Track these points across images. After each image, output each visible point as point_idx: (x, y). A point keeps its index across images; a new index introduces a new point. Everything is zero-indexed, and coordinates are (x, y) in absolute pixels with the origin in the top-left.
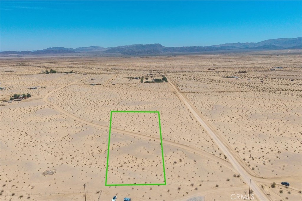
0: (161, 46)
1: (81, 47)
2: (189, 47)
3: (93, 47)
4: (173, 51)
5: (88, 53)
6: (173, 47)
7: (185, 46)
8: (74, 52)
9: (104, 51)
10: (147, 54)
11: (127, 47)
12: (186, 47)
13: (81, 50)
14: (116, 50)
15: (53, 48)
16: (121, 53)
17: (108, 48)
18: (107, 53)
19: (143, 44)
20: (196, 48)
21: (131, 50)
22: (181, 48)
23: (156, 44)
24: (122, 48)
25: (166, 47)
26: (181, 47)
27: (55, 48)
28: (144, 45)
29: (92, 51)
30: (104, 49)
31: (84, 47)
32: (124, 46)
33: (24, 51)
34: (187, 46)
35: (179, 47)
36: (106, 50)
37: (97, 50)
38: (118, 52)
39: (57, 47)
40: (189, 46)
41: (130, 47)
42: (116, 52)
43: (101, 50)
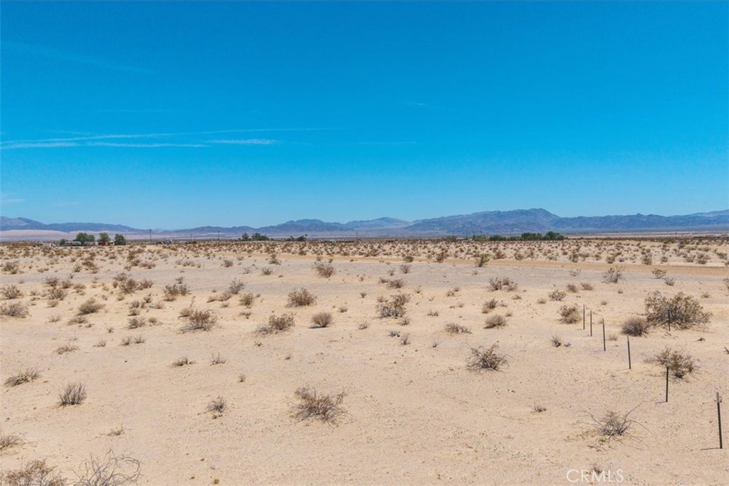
0: (547, 214)
1: (359, 220)
2: (625, 217)
3: (383, 219)
4: (580, 226)
5: (370, 231)
6: (580, 218)
7: (612, 214)
8: (341, 229)
9: (407, 228)
11: (462, 217)
12: (616, 216)
13: (357, 227)
14: (435, 225)
15: (298, 222)
16: (446, 231)
17: (417, 221)
18: (412, 230)
19: (502, 211)
20: (645, 220)
21: (471, 223)
22: (602, 218)
23: (535, 210)
24: (450, 220)
25: (562, 217)
26: (603, 216)
27: (303, 221)
28: (504, 212)
29: (381, 228)
30: (407, 223)
31: (363, 220)
32: (453, 216)
33: (238, 226)
34: (618, 215)
35: (596, 217)
36: (412, 224)
37: (392, 226)
38: (438, 229)
39: (307, 220)
40: (625, 215)
41: (468, 216)
42: (433, 229)
43: (400, 226)
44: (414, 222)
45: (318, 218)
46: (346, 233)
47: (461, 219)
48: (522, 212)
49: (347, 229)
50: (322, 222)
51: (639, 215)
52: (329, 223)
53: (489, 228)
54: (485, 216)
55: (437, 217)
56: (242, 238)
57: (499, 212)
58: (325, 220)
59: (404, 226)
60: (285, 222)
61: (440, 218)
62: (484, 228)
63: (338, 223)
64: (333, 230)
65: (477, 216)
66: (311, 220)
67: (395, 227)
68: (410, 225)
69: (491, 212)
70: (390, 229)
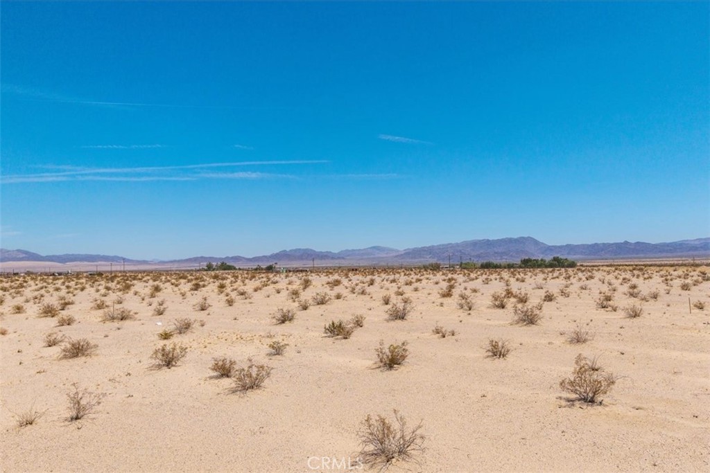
0: (536, 242)
1: (350, 249)
2: (613, 244)
3: (374, 247)
4: (569, 254)
5: (361, 259)
6: (568, 246)
7: (599, 242)
8: (333, 258)
9: (396, 256)
10: (501, 259)
12: (604, 244)
13: (348, 256)
14: (425, 253)
15: (290, 251)
17: (408, 249)
18: (403, 258)
19: (490, 239)
20: (631, 247)
21: (460, 251)
22: (590, 245)
23: (523, 238)
24: (440, 249)
25: (550, 245)
26: (590, 243)
27: (296, 250)
28: (493, 240)
29: (372, 256)
30: (398, 251)
31: (355, 249)
32: (443, 245)
34: (605, 242)
35: (583, 245)
36: (403, 253)
37: (382, 255)
38: (428, 257)
39: (300, 249)
40: (612, 242)
41: (457, 245)
42: (424, 258)
43: (391, 255)
44: (405, 250)
45: (310, 248)
46: (337, 261)
47: (451, 247)
48: (510, 241)
49: (339, 258)
50: (314, 251)
51: (626, 243)
52: (321, 252)
53: (479, 256)
54: (475, 244)
55: (427, 246)
56: (206, 268)
57: (488, 240)
58: (318, 250)
59: (394, 254)
60: (278, 252)
61: (430, 247)
62: (473, 257)
63: (330, 252)
64: (324, 259)
65: (466, 244)
66: (303, 250)
67: (385, 255)
68: (400, 253)
69: (480, 241)
70: (383, 258)
